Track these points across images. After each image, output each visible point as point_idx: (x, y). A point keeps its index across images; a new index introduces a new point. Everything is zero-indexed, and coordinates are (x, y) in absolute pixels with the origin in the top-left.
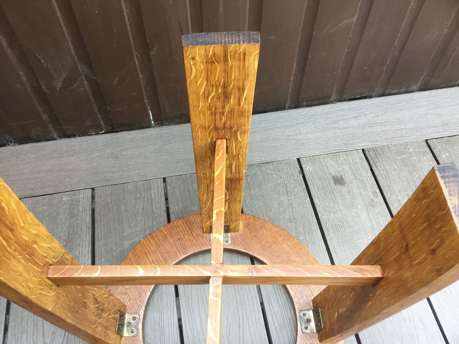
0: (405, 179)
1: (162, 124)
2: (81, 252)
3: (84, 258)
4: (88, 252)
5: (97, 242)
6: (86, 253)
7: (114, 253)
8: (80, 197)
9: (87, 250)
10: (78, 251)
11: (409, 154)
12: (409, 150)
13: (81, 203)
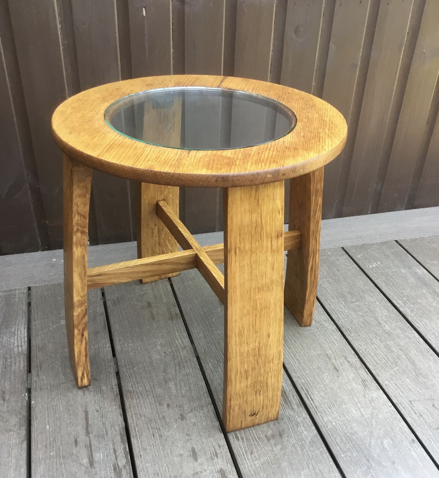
0: (325, 271)
1: (97, 244)
2: (17, 329)
3: (20, 333)
4: (24, 328)
5: (33, 322)
6: (22, 330)
7: (51, 329)
8: (17, 292)
9: (23, 327)
10: (14, 328)
11: (328, 256)
12: (327, 253)
13: (17, 296)
